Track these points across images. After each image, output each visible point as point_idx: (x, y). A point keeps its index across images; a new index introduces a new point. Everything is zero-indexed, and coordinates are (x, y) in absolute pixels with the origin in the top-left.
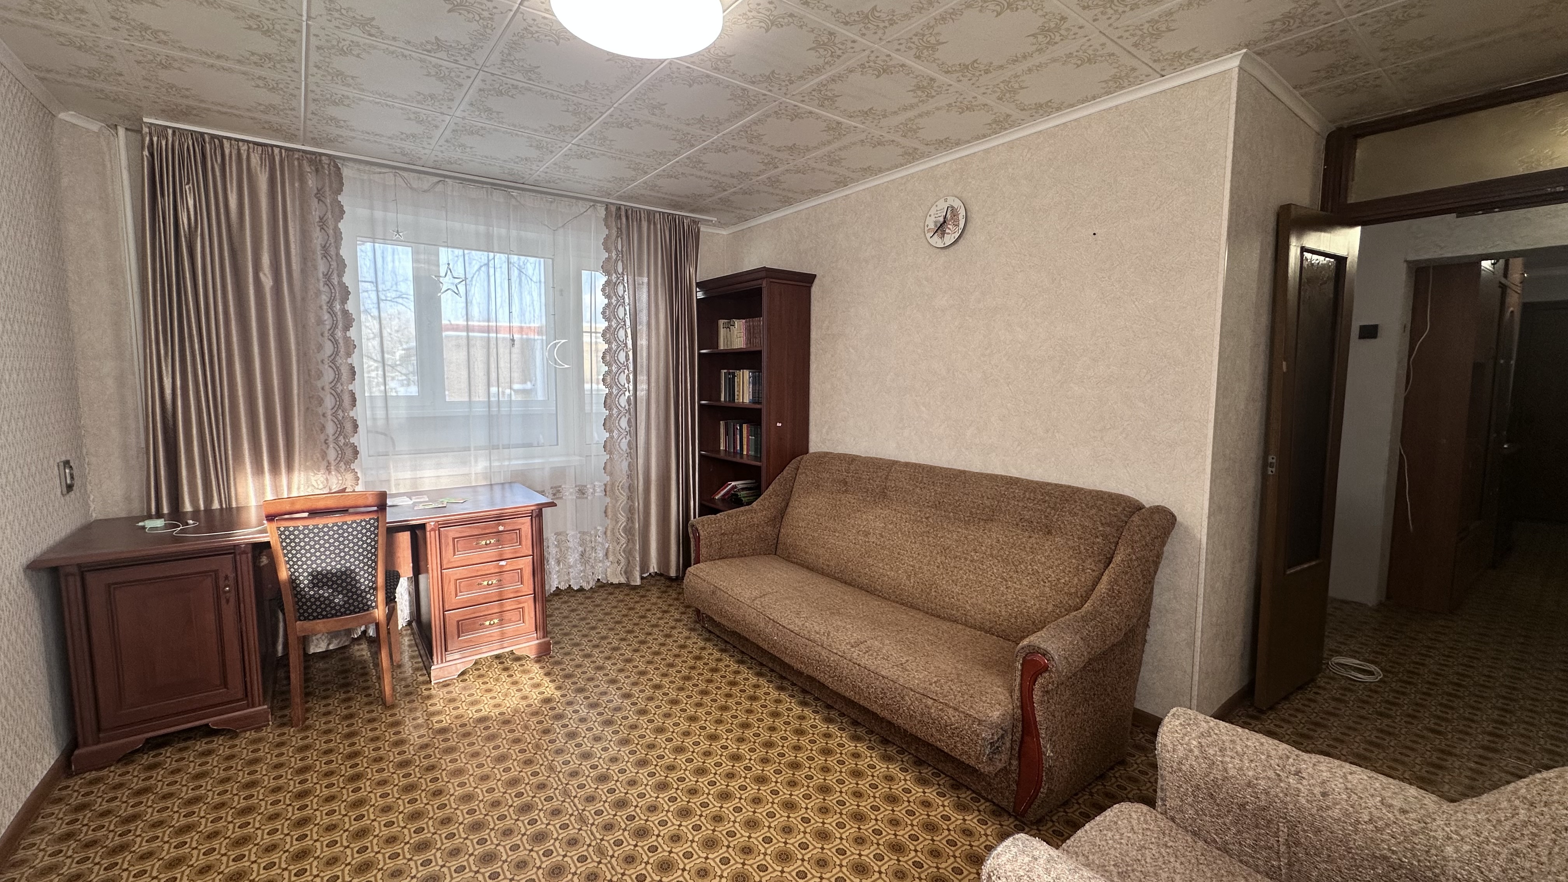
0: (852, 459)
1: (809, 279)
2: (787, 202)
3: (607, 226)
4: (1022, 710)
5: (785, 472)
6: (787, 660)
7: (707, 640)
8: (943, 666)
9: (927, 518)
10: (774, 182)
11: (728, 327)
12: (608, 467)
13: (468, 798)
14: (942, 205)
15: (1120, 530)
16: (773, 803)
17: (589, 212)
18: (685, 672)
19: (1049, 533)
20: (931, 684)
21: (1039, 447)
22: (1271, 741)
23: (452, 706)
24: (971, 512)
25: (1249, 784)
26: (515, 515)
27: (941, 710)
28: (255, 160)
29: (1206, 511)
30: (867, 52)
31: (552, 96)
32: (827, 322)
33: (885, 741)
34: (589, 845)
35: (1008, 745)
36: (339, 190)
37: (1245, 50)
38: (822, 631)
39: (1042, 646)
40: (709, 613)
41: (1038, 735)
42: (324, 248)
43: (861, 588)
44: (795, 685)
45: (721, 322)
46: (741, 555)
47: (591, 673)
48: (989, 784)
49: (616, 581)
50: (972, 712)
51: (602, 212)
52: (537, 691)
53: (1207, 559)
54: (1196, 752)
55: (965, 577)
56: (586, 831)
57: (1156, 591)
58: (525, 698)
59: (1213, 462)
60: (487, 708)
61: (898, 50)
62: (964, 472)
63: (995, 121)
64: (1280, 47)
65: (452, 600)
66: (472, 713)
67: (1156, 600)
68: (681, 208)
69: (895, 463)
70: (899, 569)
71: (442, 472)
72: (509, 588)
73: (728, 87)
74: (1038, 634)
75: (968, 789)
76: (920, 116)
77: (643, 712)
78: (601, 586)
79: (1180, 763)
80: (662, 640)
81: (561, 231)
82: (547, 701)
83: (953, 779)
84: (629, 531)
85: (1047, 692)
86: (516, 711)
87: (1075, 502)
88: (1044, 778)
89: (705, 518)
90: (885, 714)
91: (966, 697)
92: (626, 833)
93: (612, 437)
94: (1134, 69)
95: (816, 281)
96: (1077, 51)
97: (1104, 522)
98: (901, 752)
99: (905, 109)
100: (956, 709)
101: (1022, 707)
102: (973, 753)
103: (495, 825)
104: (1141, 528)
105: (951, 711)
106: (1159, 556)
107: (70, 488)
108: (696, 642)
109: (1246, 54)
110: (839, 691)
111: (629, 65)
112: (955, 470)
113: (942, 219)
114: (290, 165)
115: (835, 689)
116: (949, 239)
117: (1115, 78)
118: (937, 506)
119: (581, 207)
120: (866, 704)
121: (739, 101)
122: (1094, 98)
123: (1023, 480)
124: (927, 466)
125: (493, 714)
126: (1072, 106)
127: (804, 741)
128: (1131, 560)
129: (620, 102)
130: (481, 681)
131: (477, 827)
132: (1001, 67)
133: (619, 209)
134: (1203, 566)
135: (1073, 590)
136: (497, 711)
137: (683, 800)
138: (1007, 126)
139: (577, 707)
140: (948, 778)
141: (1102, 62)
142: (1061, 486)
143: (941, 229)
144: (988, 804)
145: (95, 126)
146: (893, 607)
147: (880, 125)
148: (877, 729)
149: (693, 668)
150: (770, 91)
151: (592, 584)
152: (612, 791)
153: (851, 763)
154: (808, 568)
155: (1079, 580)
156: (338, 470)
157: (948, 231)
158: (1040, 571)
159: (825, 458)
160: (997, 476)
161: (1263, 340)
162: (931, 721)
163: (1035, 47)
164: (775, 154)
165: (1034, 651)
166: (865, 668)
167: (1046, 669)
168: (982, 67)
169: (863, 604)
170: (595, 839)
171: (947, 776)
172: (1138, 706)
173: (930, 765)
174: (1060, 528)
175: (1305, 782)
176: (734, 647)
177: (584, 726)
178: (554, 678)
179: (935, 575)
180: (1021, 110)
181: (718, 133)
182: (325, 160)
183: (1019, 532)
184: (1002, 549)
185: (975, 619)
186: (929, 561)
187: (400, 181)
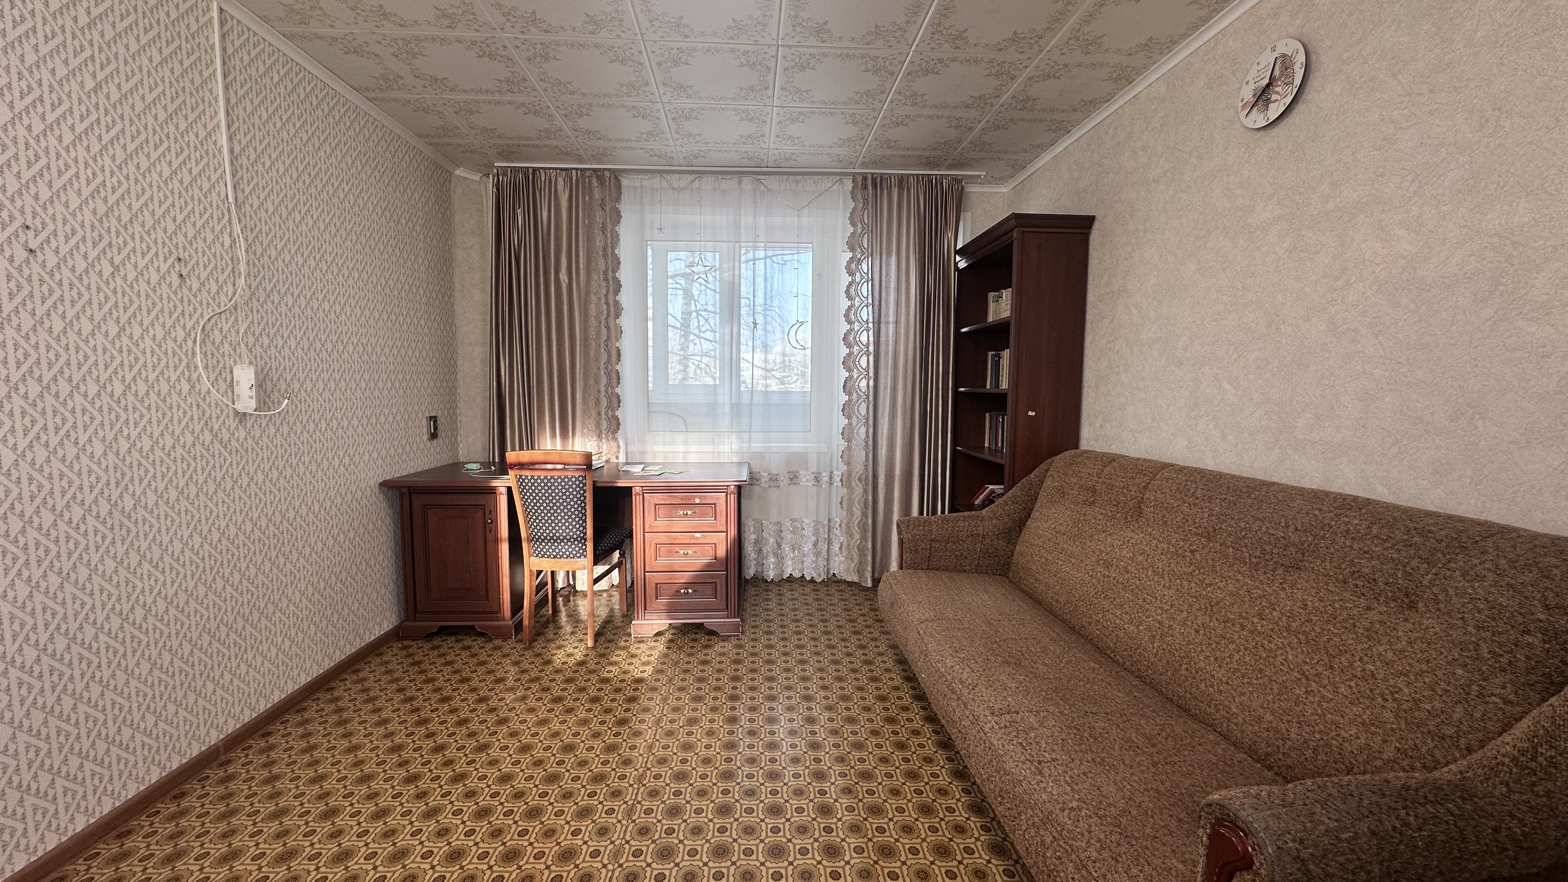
1: (1087, 222)
2: (1062, 129)
3: (854, 199)
5: (1032, 475)
8: (1110, 789)
9: (1192, 552)
11: (997, 300)
12: (845, 456)
14: (1267, 59)
17: (835, 187)
18: (849, 691)
19: (1412, 606)
20: (1063, 810)
28: (561, 182)
31: (716, 50)
32: (1105, 277)
36: (618, 199)
39: (1243, 814)
42: (605, 249)
45: (991, 295)
47: (759, 664)
49: (849, 579)
51: (849, 184)
55: (1237, 657)
56: (622, 826)
65: (653, 563)
68: (937, 166)
70: (1141, 623)
71: (694, 448)
78: (833, 581)
81: (805, 211)
82: (701, 680)
84: (863, 527)
87: (1484, 551)
92: (652, 846)
93: (850, 424)
95: (1096, 225)
107: (434, 436)
113: (1265, 81)
114: (584, 182)
119: (828, 182)
125: (650, 678)
127: (923, 824)
130: (667, 645)
131: (553, 778)
133: (865, 179)
136: (656, 676)
137: (732, 835)
139: (719, 695)
143: (1263, 96)
145: (476, 177)
149: (861, 689)
151: (823, 576)
152: (677, 794)
155: (1466, 711)
156: (607, 438)
157: (1274, 97)
158: (1381, 676)
164: (1000, 56)
165: (1231, 818)
167: (1248, 863)
169: (1069, 662)
170: (623, 838)
177: (709, 716)
178: (724, 659)
179: (1189, 643)
181: (910, 45)
182: (607, 174)
183: (1347, 595)
184: (1309, 621)
185: (1242, 732)
186: (1186, 619)
187: (664, 184)
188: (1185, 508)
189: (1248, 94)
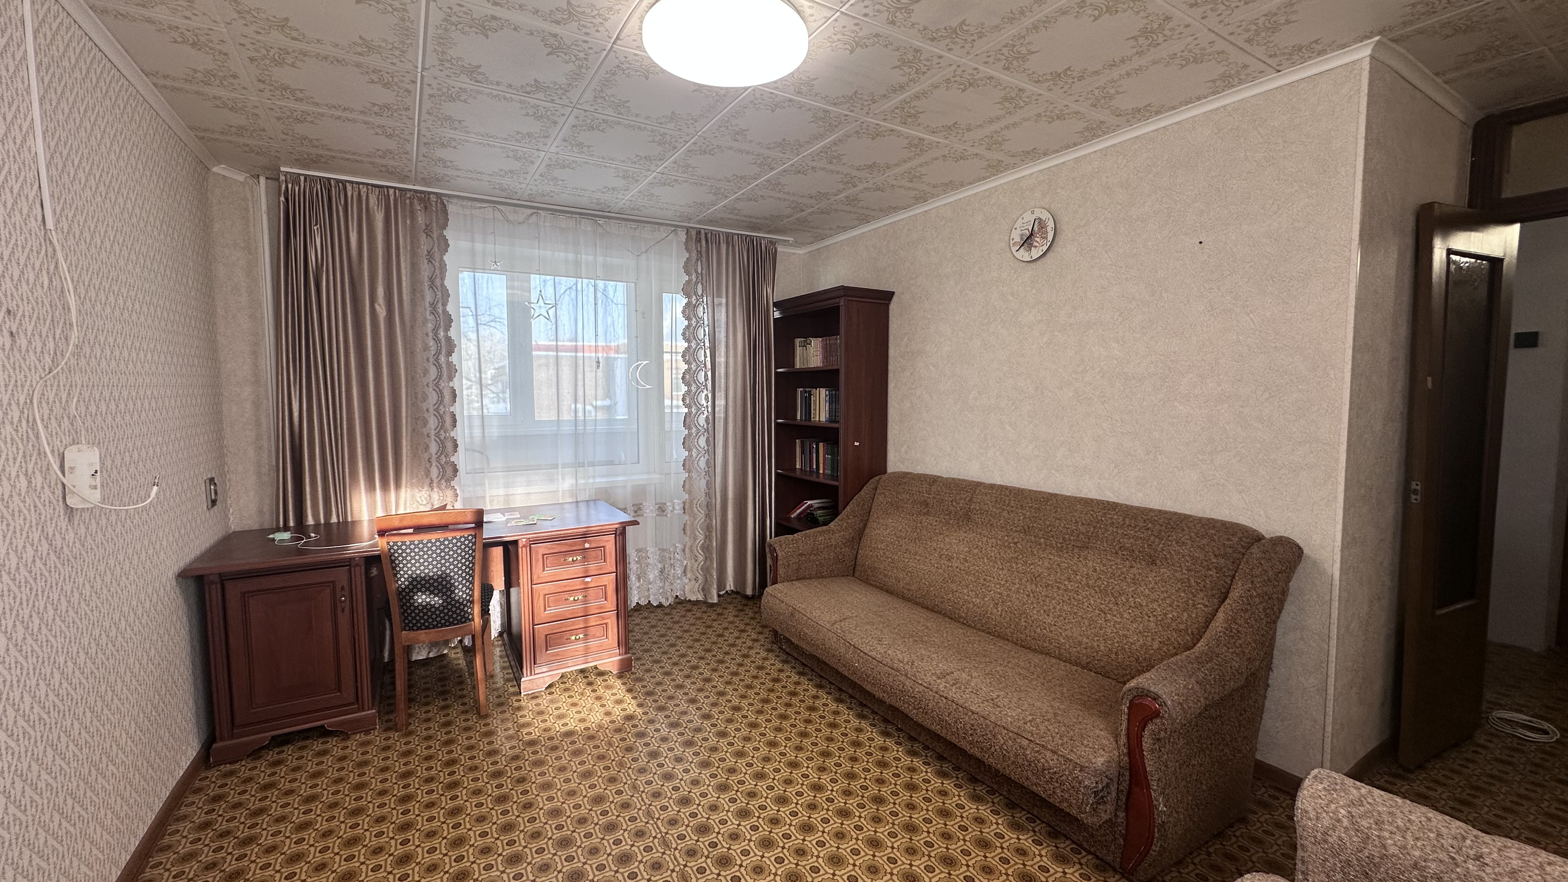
0: (933, 480)
1: (888, 296)
2: (865, 220)
3: (687, 249)
4: (1129, 758)
5: (862, 492)
6: (868, 688)
7: (785, 662)
8: (1038, 704)
9: (1015, 543)
10: (852, 201)
11: (804, 345)
12: (687, 486)
13: (555, 813)
14: (1029, 217)
15: (1236, 563)
16: (857, 839)
17: (670, 237)
18: (764, 695)
19: (1154, 563)
20: (1026, 723)
21: (1139, 470)
22: (1440, 817)
23: (540, 718)
24: (1064, 539)
25: (1415, 866)
26: (600, 533)
27: (1037, 752)
28: (373, 200)
29: (1339, 543)
30: (954, 67)
31: (640, 128)
32: (906, 340)
33: (973, 780)
34: (673, 871)
35: (1114, 795)
36: (444, 226)
37: (1377, 38)
38: (906, 660)
39: (1152, 689)
40: (787, 635)
41: (1148, 787)
42: (432, 280)
43: (945, 615)
44: (876, 713)
45: (798, 341)
46: (819, 576)
47: (671, 691)
48: (1092, 836)
49: (693, 598)
50: (1072, 756)
51: (683, 236)
52: (620, 707)
53: (1340, 597)
54: (1346, 822)
55: (1058, 608)
56: (669, 856)
57: (1279, 632)
58: (608, 714)
59: (1346, 490)
60: (572, 724)
61: (986, 63)
62: (1056, 495)
63: (1087, 129)
64: (1421, 32)
65: (542, 615)
66: (559, 727)
67: (1280, 640)
68: (759, 230)
69: (979, 484)
70: (985, 596)
71: (532, 489)
72: (594, 605)
73: (810, 110)
74: (1147, 675)
75: (1067, 838)
76: (1007, 127)
77: (723, 734)
78: (679, 602)
79: (1325, 833)
80: (739, 660)
81: (644, 256)
82: (629, 718)
83: (1050, 826)
84: (706, 548)
85: (1158, 740)
86: (600, 726)
87: (1183, 530)
88: (1157, 835)
89: (782, 538)
90: (976, 752)
91: (1065, 739)
92: (709, 861)
93: (691, 456)
94: (1245, 66)
95: (895, 299)
96: (1182, 51)
97: (1217, 553)
98: (992, 792)
99: (991, 121)
100: (1054, 752)
101: (1130, 754)
102: (1074, 802)
103: (582, 843)
104: (1263, 562)
105: (1048, 754)
106: (1284, 593)
107: (214, 502)
108: (773, 664)
109: (1378, 42)
110: (925, 723)
111: (714, 94)
112: (1045, 493)
113: (1028, 234)
114: (404, 204)
115: (920, 721)
116: (1036, 253)
117: (1224, 77)
118: (1026, 531)
119: (663, 233)
120: (954, 740)
121: (821, 123)
122: (1199, 99)
123: (1121, 505)
124: (1015, 488)
125: (578, 728)
126: (1173, 108)
127: (887, 774)
128: (1251, 596)
129: (704, 130)
130: (567, 695)
131: (565, 843)
132: (1096, 73)
133: (699, 232)
134: (1336, 604)
135: (1182, 627)
136: (582, 726)
137: (765, 829)
138: (1100, 133)
139: (658, 726)
140: (1044, 825)
141: (1210, 60)
142: (1166, 512)
143: (1028, 241)
144: (1090, 857)
145: (241, 177)
146: (979, 636)
147: (964, 139)
148: (964, 766)
149: (771, 690)
150: (852, 111)
151: (671, 600)
152: (694, 815)
153: (937, 802)
154: (887, 591)
155: (1189, 616)
156: (439, 487)
157: (1035, 244)
158: (1144, 604)
159: (905, 479)
160: (1092, 500)
161: (1402, 355)
162: (1026, 763)
163: (1135, 50)
164: (855, 173)
165: (1143, 693)
166: (953, 701)
167: (1157, 714)
168: (1075, 74)
169: (947, 632)
170: (679, 864)
171: (1043, 822)
172: (1258, 757)
173: (1024, 810)
174: (1166, 559)
175: (1488, 870)
176: (812, 670)
177: (665, 746)
178: (635, 694)
179: (1024, 604)
180: (1117, 116)
181: (798, 155)
182: (433, 198)
183: (1119, 561)
184: (1099, 578)
185: (1070, 653)
186: (1018, 589)
187: (498, 214)
188: (1005, 514)
189: (1016, 237)
